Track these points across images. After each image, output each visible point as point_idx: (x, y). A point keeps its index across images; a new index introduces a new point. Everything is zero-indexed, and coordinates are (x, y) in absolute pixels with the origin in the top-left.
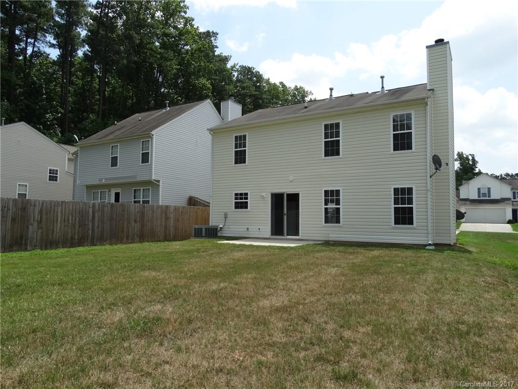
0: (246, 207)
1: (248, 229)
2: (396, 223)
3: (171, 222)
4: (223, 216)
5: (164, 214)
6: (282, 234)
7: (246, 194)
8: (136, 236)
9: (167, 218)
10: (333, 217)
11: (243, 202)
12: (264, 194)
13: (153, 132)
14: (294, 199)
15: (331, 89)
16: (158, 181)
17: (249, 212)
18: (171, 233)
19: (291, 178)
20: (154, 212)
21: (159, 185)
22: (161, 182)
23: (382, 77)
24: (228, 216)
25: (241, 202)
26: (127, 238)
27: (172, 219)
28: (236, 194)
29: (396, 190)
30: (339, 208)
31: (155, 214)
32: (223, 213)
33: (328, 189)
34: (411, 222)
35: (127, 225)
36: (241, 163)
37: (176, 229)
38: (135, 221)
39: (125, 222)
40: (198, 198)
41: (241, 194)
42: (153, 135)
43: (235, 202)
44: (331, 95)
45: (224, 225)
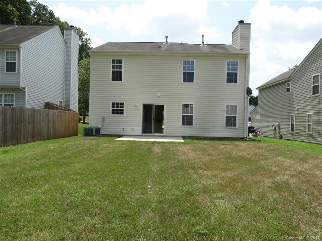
0: (122, 113)
1: (123, 129)
2: (227, 125)
3: (51, 124)
4: (101, 119)
5: (47, 117)
6: (151, 132)
7: (122, 104)
8: (29, 136)
9: (49, 121)
10: (187, 121)
11: (119, 109)
12: (137, 104)
13: (21, 45)
14: (160, 108)
15: (167, 37)
16: (24, 88)
17: (124, 117)
18: (52, 133)
19: (159, 94)
20: (41, 115)
21: (25, 92)
22: (26, 89)
23: (203, 36)
24: (106, 119)
25: (118, 109)
26: (24, 138)
27: (52, 121)
28: (113, 103)
29: (227, 106)
30: (192, 116)
31: (41, 117)
32: (102, 117)
33: (185, 103)
34: (235, 125)
35: (24, 127)
36: (117, 80)
37: (54, 129)
38: (29, 123)
39: (22, 124)
40: (54, 104)
41: (118, 104)
42: (20, 48)
43: (112, 109)
44: (167, 41)
45: (102, 126)
